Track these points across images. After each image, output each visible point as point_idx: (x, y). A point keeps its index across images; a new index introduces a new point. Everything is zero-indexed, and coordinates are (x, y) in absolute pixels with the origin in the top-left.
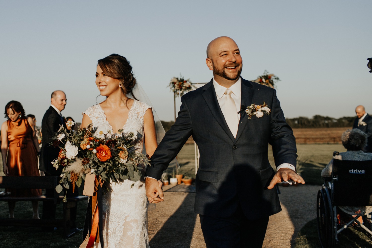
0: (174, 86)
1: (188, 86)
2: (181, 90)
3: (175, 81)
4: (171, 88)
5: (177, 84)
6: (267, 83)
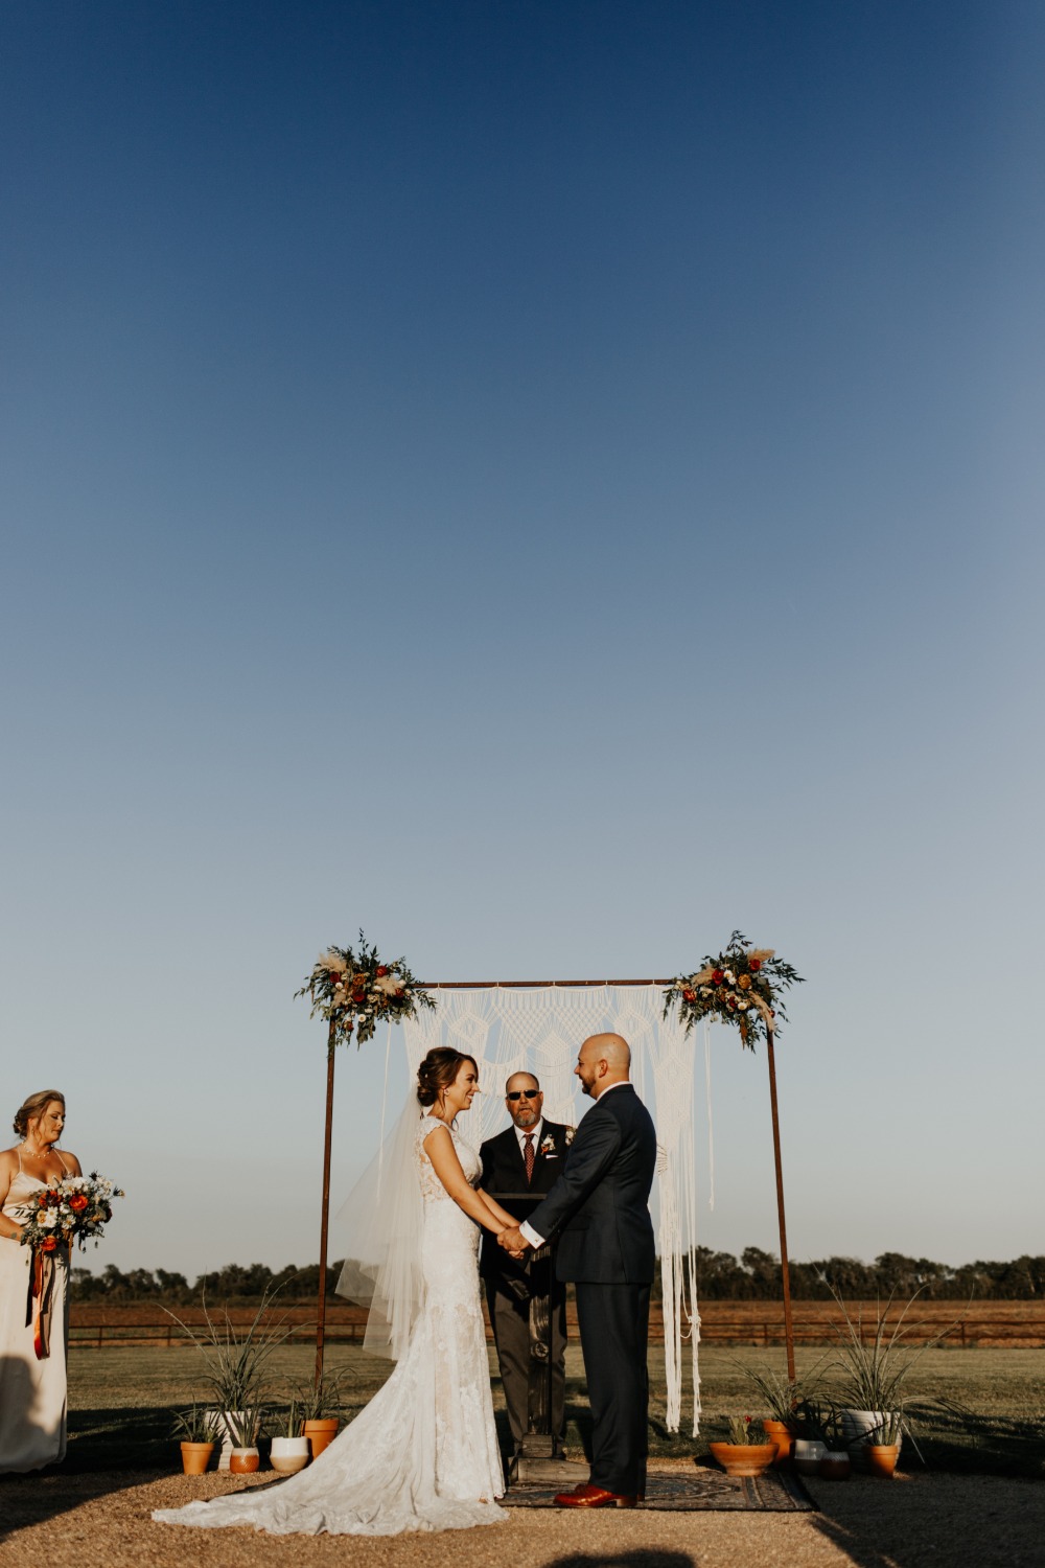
0: (330, 994)
1: (391, 991)
2: (360, 1012)
3: (339, 965)
4: (316, 1002)
5: (343, 982)
6: (746, 990)
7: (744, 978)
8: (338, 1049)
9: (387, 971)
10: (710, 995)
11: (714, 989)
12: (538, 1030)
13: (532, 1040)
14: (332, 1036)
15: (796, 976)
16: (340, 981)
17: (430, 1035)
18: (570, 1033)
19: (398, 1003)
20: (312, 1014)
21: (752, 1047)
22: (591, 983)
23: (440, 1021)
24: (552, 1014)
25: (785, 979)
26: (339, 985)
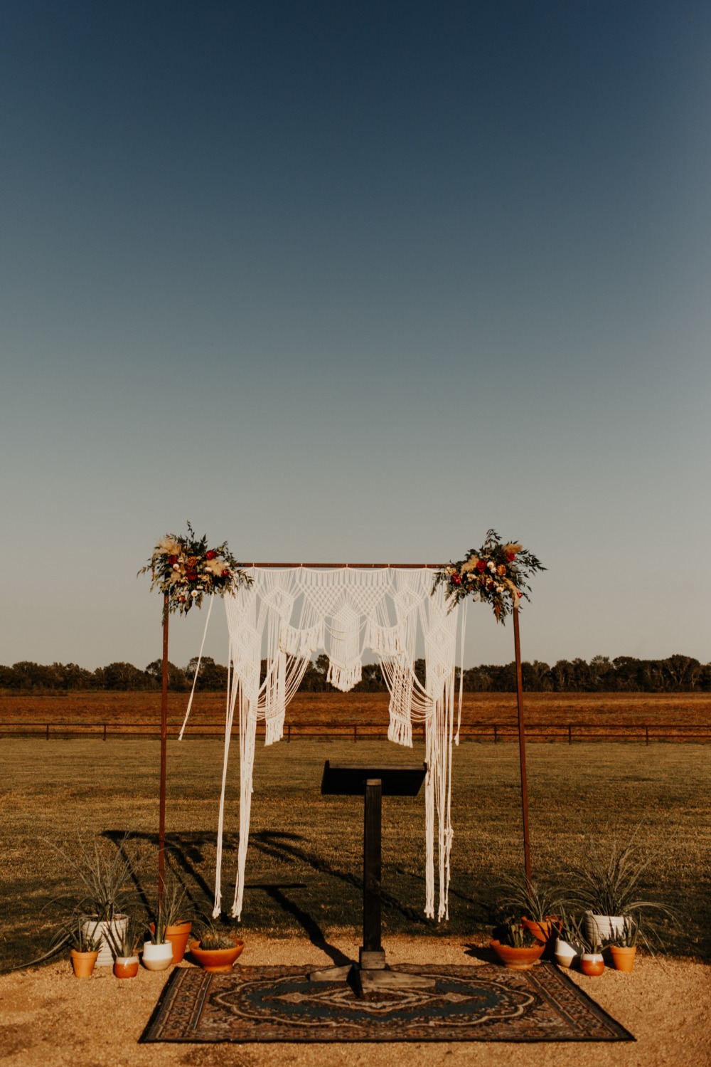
0: (167, 572)
1: (218, 572)
3: (175, 549)
4: (154, 578)
5: (180, 564)
6: (501, 577)
7: (501, 567)
8: (171, 616)
9: (214, 554)
10: (474, 581)
11: (477, 575)
12: (334, 602)
13: (329, 611)
14: (166, 606)
15: (540, 565)
16: (177, 563)
17: (246, 605)
18: (360, 606)
19: (221, 581)
20: (151, 589)
21: (503, 620)
22: (377, 566)
23: (255, 595)
24: (345, 590)
25: (531, 568)
26: (176, 566)
